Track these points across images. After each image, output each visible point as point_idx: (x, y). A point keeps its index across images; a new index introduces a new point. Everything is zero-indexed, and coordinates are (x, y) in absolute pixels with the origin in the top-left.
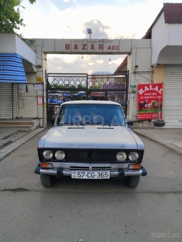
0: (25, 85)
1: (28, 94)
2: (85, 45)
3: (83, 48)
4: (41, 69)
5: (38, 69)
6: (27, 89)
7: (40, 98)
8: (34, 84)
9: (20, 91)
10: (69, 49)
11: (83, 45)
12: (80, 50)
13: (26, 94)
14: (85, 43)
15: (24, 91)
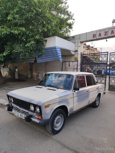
0: (68, 62)
1: (70, 68)
2: (107, 32)
3: (105, 35)
4: (77, 53)
5: (76, 53)
6: (69, 65)
7: (75, 70)
8: (73, 62)
9: (66, 66)
10: (95, 37)
11: (105, 32)
12: (103, 36)
13: (69, 68)
14: (107, 30)
15: (68, 66)
